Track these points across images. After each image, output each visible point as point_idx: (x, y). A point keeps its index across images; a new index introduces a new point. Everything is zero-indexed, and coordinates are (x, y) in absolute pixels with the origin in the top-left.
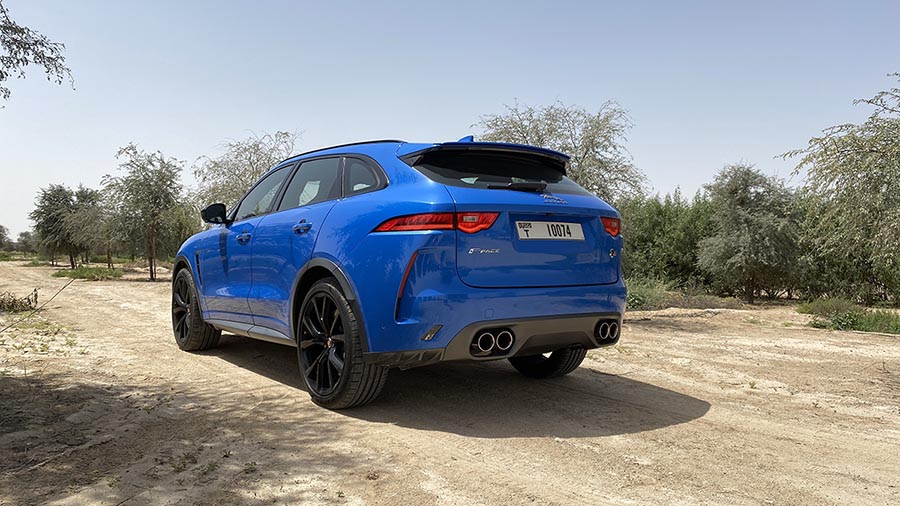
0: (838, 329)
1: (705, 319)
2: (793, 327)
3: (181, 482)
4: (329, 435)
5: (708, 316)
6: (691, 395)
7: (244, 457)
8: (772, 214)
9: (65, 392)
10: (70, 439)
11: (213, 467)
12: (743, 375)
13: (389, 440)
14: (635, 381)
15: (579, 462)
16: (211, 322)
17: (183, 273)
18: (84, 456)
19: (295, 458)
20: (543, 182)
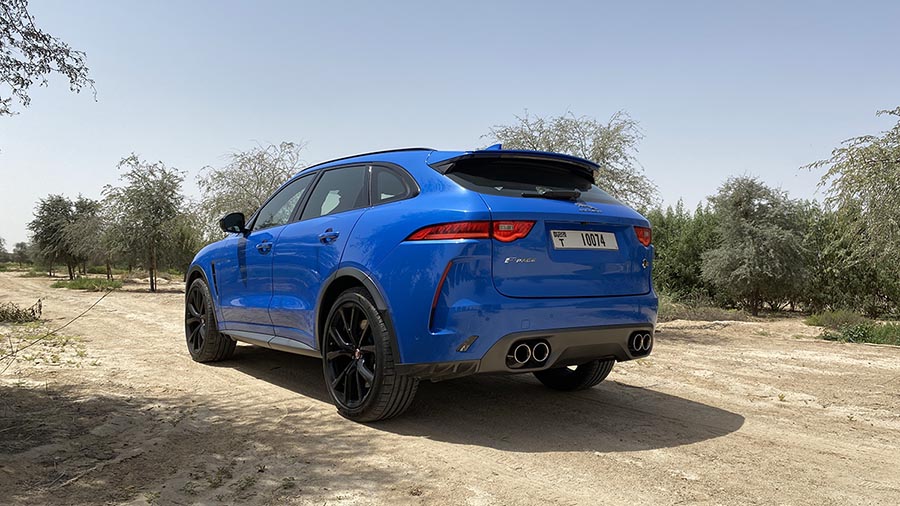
0: (850, 341)
1: (714, 331)
2: (804, 340)
3: (220, 499)
4: (362, 448)
5: (717, 328)
6: (721, 408)
7: (280, 472)
8: (776, 226)
9: (84, 404)
10: (99, 453)
11: (250, 483)
12: (770, 388)
13: (425, 454)
14: (662, 394)
15: (624, 478)
16: (227, 332)
17: (198, 283)
18: (117, 471)
19: (332, 472)
20: (576, 190)
